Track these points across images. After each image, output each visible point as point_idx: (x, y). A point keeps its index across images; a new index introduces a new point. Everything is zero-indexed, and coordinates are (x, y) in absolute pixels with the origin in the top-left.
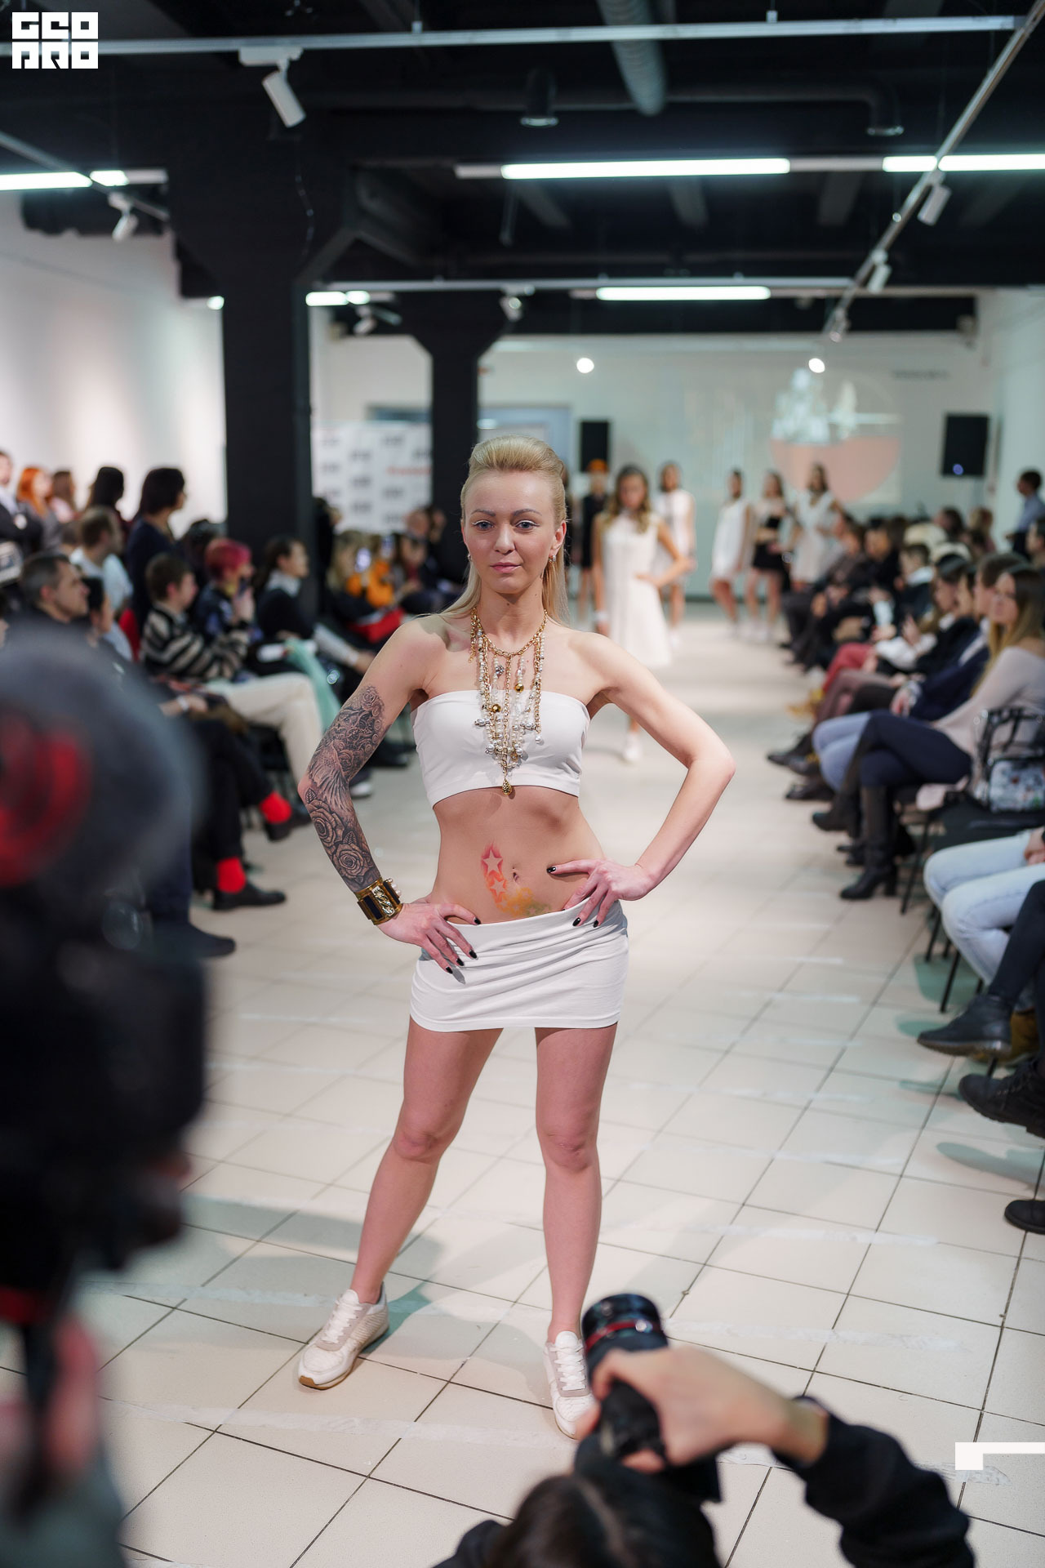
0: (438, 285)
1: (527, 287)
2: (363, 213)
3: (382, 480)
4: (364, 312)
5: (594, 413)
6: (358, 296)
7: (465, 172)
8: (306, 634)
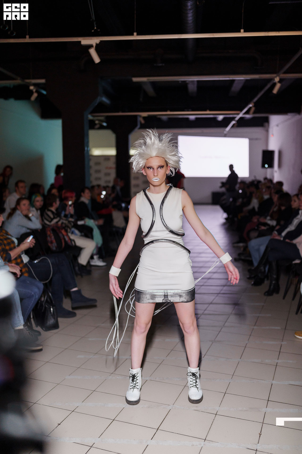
0: (120, 114)
3: (104, 171)
4: (97, 122)
7: (135, 80)
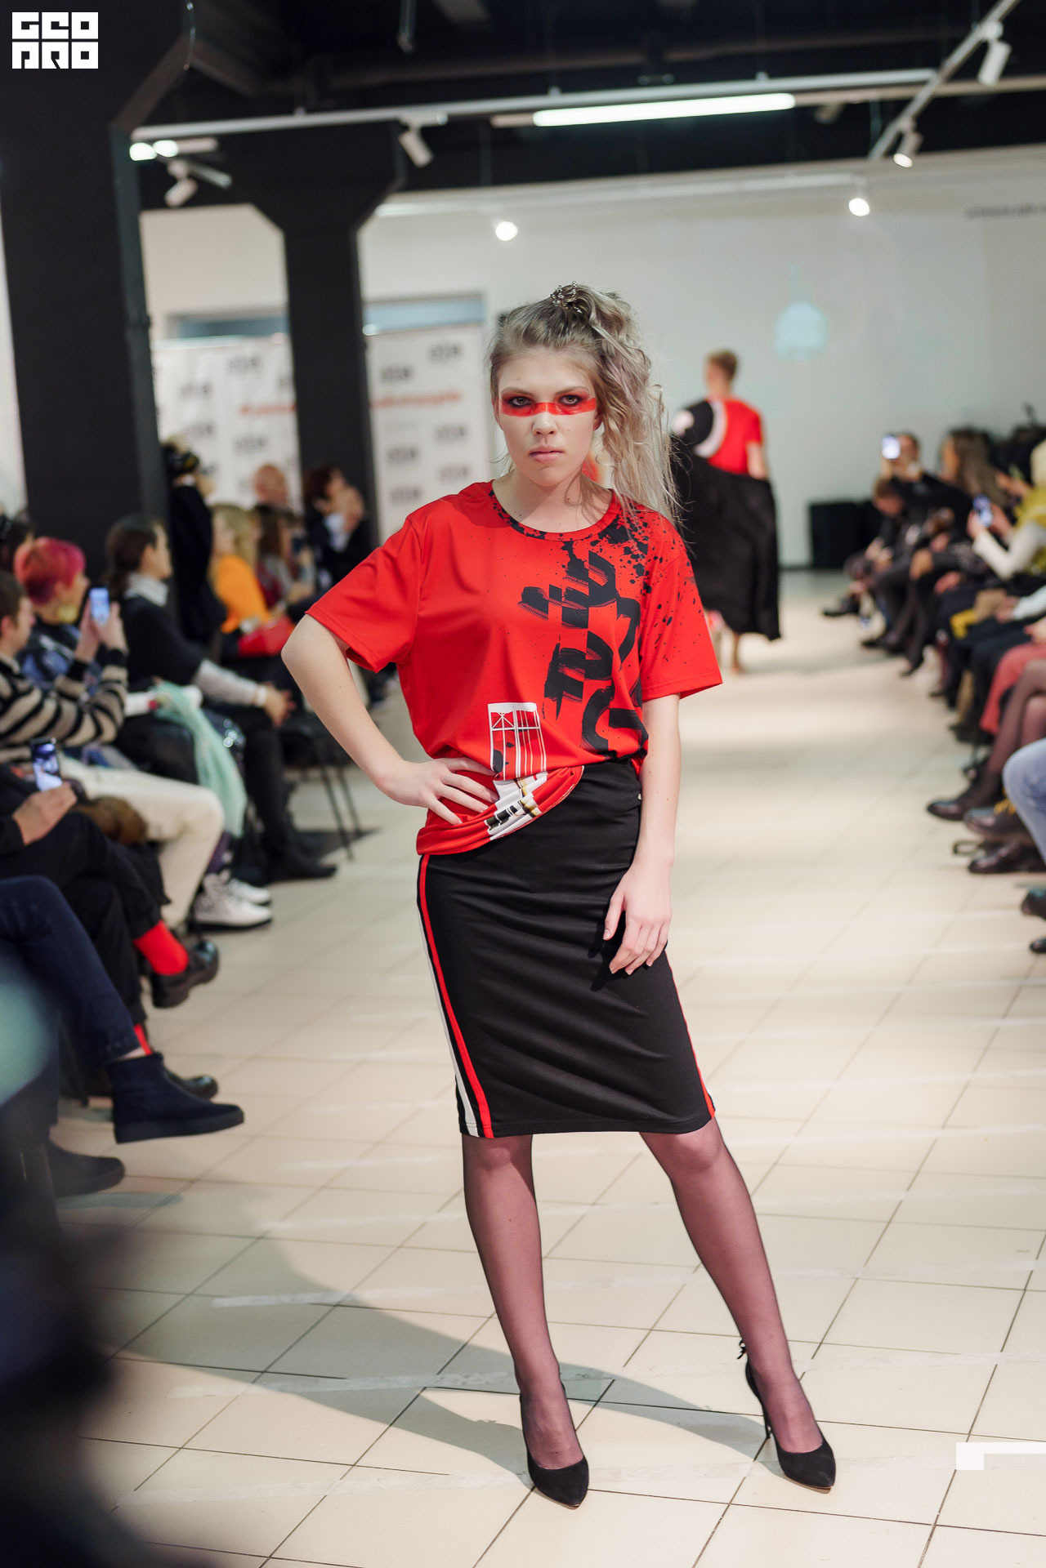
0: (300, 120)
1: (437, 115)
3: (232, 426)
4: (178, 169)
6: (168, 149)
8: (184, 676)
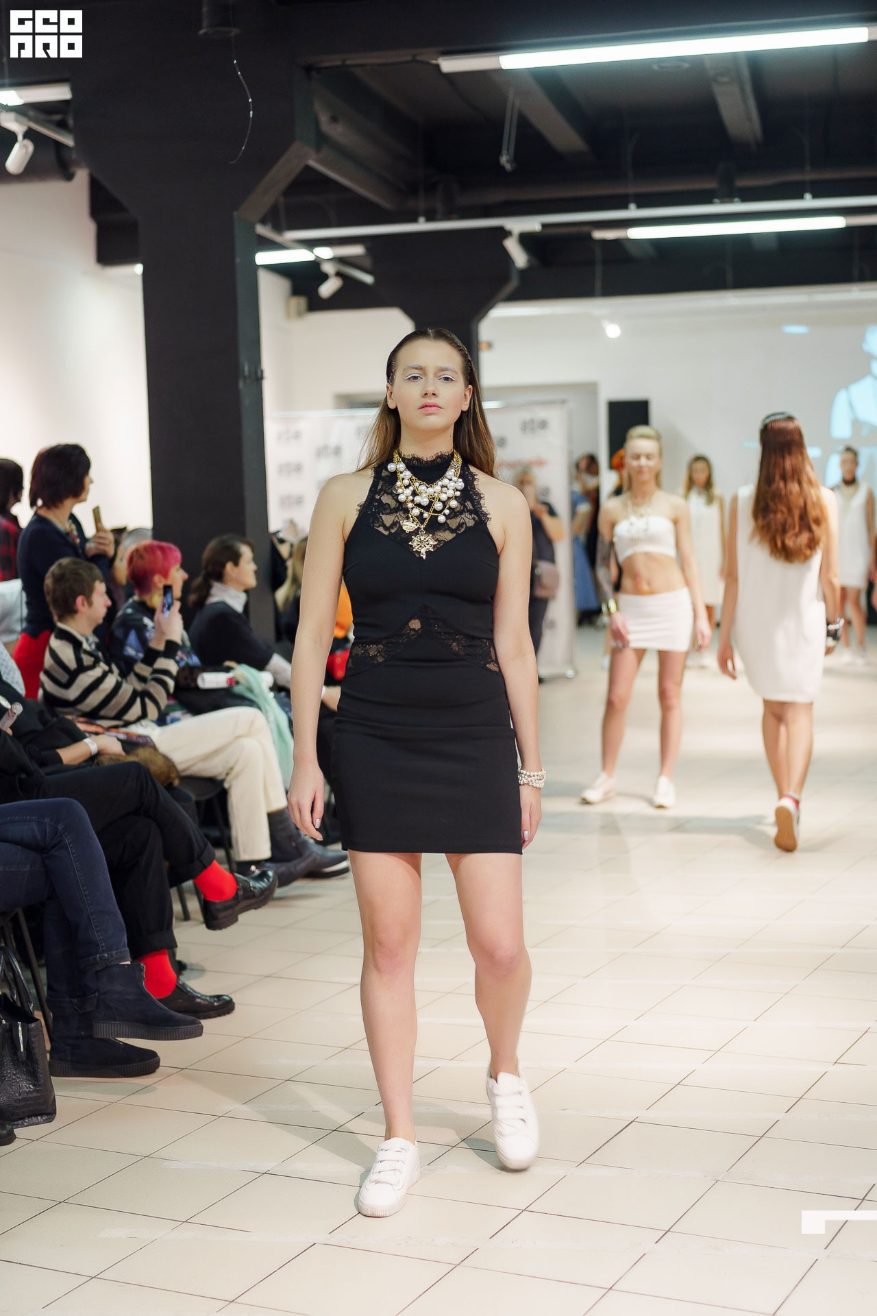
0: (422, 226)
2: (321, 140)
4: (329, 268)
5: (628, 393)
6: (323, 253)
7: (451, 65)
